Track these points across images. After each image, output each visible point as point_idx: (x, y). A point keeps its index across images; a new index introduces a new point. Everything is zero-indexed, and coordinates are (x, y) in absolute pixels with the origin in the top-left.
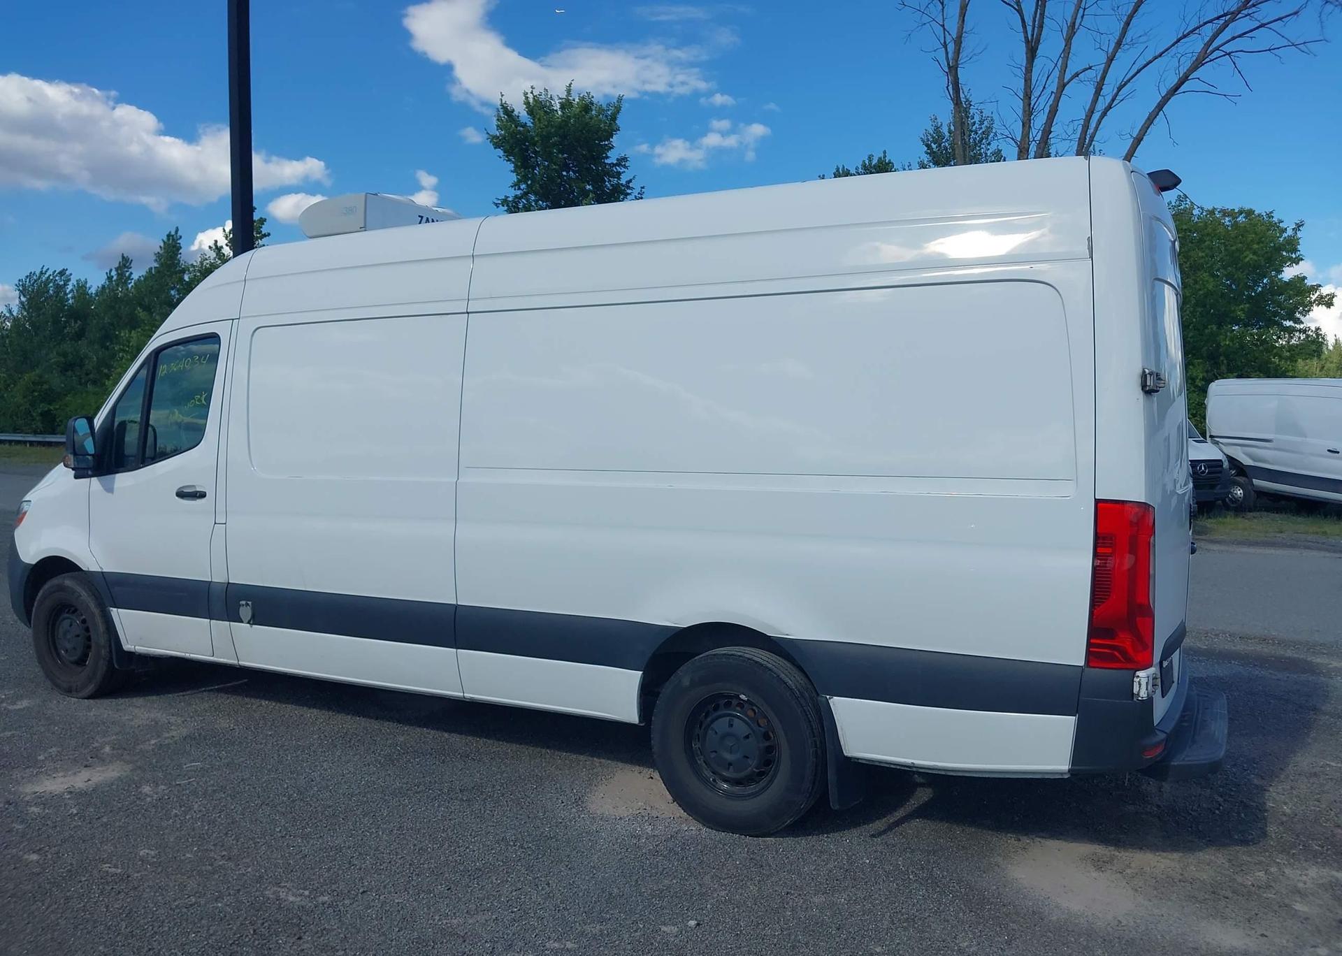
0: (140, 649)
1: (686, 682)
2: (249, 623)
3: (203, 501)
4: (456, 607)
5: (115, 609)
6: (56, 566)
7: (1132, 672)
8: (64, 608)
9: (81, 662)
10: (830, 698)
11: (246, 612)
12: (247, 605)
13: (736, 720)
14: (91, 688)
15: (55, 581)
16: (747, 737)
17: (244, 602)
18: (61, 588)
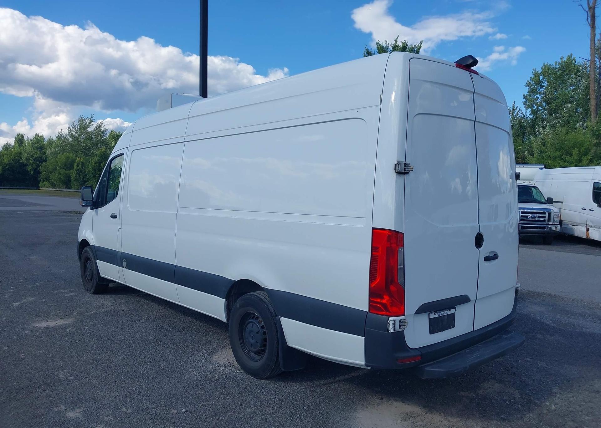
0: (104, 276)
1: (238, 306)
2: (125, 268)
3: (116, 219)
4: (176, 266)
5: (97, 260)
6: (85, 243)
7: (387, 317)
8: (88, 259)
9: (91, 280)
10: (281, 318)
11: (125, 264)
12: (125, 261)
13: (254, 325)
14: (92, 290)
15: (85, 249)
16: (258, 333)
17: (123, 260)
18: (86, 251)
